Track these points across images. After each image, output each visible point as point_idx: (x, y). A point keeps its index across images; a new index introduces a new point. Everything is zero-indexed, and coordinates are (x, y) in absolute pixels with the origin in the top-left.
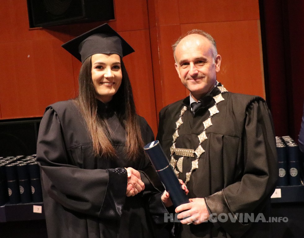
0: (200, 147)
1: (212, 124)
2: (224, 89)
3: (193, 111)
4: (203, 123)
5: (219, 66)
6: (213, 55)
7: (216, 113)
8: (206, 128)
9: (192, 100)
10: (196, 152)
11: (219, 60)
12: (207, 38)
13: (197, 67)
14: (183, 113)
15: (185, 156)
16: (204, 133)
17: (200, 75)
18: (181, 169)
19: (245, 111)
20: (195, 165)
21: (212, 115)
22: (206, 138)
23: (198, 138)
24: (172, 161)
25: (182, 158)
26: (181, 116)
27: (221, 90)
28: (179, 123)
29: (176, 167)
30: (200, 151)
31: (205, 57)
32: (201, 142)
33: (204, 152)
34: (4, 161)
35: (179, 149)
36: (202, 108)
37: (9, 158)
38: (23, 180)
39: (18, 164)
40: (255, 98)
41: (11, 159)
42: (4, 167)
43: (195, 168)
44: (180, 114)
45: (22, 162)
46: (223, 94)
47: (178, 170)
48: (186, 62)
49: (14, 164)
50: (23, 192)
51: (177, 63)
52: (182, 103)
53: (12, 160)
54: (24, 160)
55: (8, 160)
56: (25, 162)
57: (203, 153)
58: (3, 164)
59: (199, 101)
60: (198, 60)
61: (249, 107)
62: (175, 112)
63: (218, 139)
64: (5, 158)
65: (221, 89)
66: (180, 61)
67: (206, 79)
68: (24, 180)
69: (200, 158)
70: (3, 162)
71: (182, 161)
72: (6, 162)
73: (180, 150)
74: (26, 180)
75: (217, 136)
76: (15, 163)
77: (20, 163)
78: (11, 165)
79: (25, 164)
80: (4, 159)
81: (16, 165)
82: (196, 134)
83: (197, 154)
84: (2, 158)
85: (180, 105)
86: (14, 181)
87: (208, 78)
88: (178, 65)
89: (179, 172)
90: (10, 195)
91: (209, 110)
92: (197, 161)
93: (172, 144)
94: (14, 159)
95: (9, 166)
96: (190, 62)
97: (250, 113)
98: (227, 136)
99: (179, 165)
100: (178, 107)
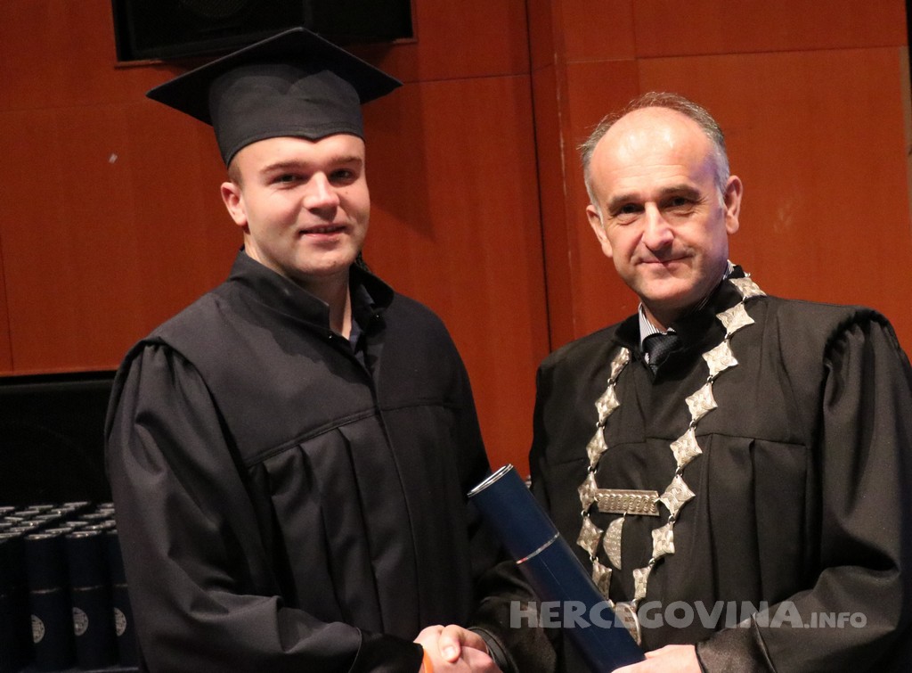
0: (678, 481)
1: (715, 405)
2: (753, 288)
3: (652, 362)
4: (687, 400)
5: (734, 213)
6: (717, 178)
7: (730, 368)
8: (695, 417)
9: (647, 328)
10: (665, 500)
11: (734, 193)
12: (698, 119)
13: (668, 221)
14: (617, 370)
15: (629, 512)
16: (690, 434)
17: (679, 246)
18: (616, 559)
19: (821, 358)
20: (664, 542)
21: (713, 373)
22: (699, 451)
23: (672, 452)
24: (585, 533)
25: (620, 521)
26: (611, 382)
27: (741, 289)
28: (607, 403)
29: (601, 553)
30: (678, 494)
31: (693, 185)
32: (680, 463)
33: (694, 497)
34: (20, 519)
35: (610, 490)
36: (681, 349)
37: (37, 509)
38: (85, 589)
39: (70, 532)
40: (853, 315)
41: (43, 512)
42: (20, 541)
43: (663, 553)
44: (610, 377)
45: (84, 523)
46: (751, 304)
47: (606, 562)
48: (633, 201)
49: (54, 531)
50: (85, 628)
51: (599, 204)
52: (614, 337)
53: (46, 517)
54: (91, 516)
55: (31, 518)
56: (94, 524)
57: (687, 503)
58: (17, 531)
59: (670, 329)
60: (674, 194)
61: (834, 346)
62: (592, 366)
63: (736, 454)
64: (23, 510)
65: (744, 286)
66: (610, 199)
67: (697, 260)
68: (89, 588)
69: (678, 518)
70: (16, 525)
71: (620, 532)
72: (28, 525)
73: (614, 495)
74: (97, 587)
75: (733, 443)
76: (58, 527)
77: (78, 529)
78: (46, 536)
79: (95, 532)
80: (17, 513)
81: (64, 534)
82: (664, 439)
83: (668, 504)
84: (11, 508)
85: (606, 345)
86: (55, 589)
87: (705, 256)
88: (600, 213)
89: (610, 570)
90: (36, 641)
91: (705, 357)
92: (668, 527)
93: (586, 475)
94: (57, 513)
95: (37, 537)
96: (644, 202)
97: (838, 367)
98: (764, 443)
99: (610, 545)
100: (601, 352)
